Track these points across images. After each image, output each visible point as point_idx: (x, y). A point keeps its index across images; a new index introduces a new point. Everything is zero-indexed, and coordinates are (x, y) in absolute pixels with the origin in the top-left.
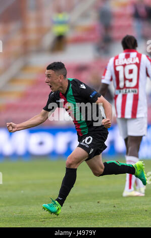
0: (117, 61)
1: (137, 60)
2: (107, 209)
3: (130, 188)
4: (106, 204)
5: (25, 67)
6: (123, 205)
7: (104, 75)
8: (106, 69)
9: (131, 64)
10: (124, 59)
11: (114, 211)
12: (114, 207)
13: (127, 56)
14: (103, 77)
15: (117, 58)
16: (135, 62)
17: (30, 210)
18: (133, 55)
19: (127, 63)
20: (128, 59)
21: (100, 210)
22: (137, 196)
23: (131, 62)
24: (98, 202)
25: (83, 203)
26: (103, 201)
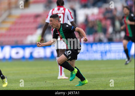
0: (53, 11)
1: (63, 12)
2: (50, 85)
3: (61, 75)
4: (49, 83)
5: (10, 15)
6: (58, 83)
7: (47, 18)
8: (48, 15)
9: (60, 13)
10: (57, 11)
11: (53, 86)
12: (54, 84)
13: (59, 9)
14: (46, 19)
15: (53, 10)
16: (62, 12)
17: (12, 86)
18: (62, 9)
19: (58, 13)
20: (59, 11)
21: (46, 86)
22: (65, 79)
23: (60, 12)
24: (46, 82)
25: (38, 82)
26: (48, 81)
